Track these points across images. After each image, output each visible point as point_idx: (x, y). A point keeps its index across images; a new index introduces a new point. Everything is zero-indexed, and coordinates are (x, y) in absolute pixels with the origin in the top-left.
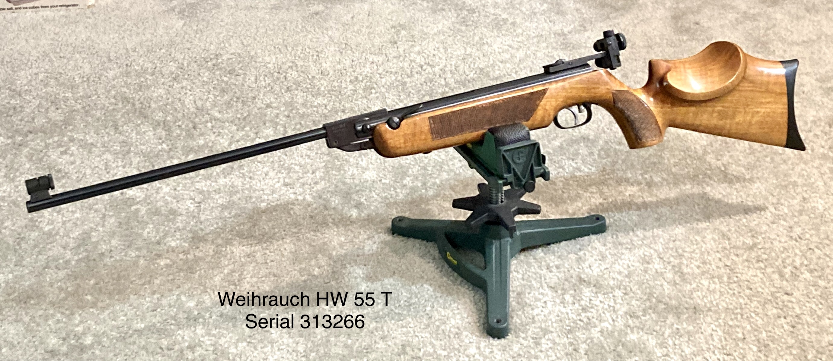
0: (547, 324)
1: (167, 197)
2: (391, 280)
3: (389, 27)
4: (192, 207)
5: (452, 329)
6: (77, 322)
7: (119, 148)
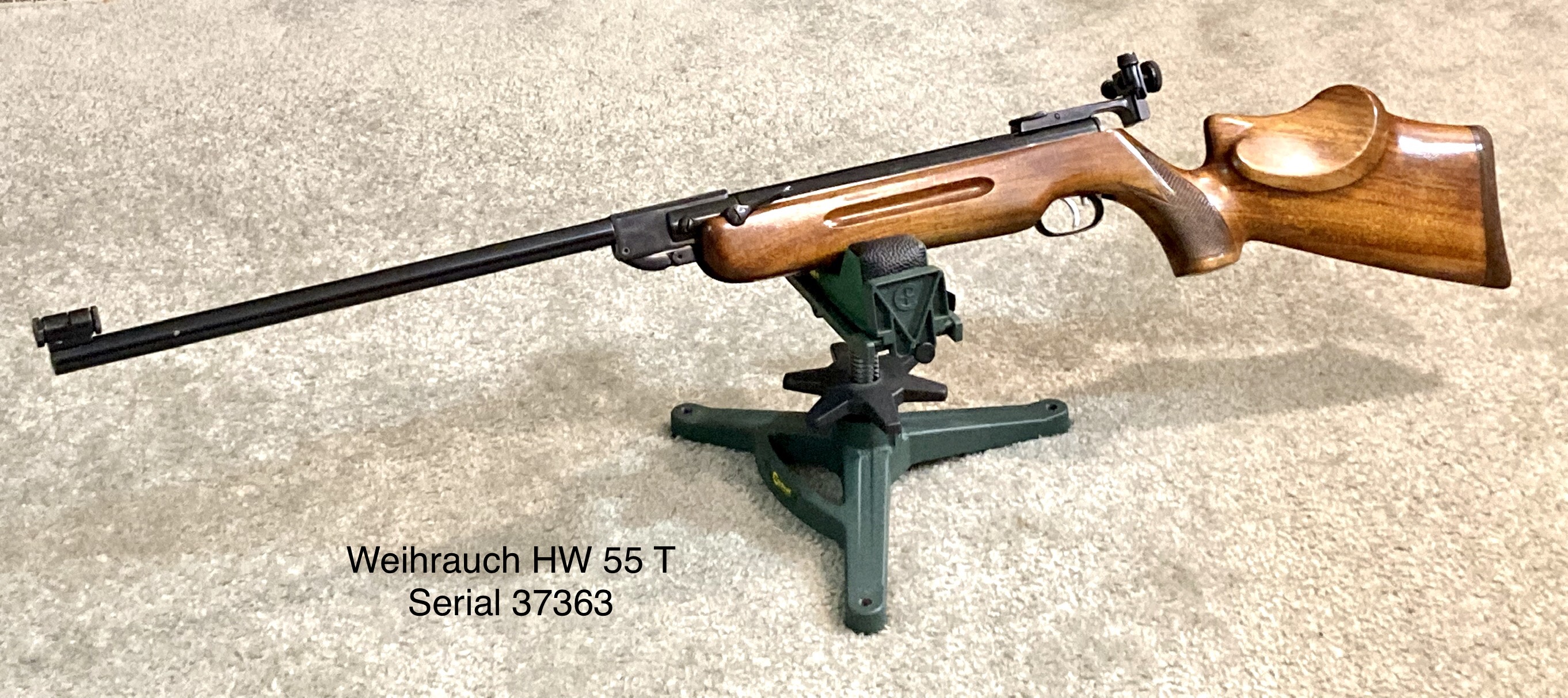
0: (956, 608)
1: (250, 367)
2: (669, 524)
3: (671, 39)
4: (299, 386)
5: (781, 618)
6: (80, 605)
7: (161, 273)
